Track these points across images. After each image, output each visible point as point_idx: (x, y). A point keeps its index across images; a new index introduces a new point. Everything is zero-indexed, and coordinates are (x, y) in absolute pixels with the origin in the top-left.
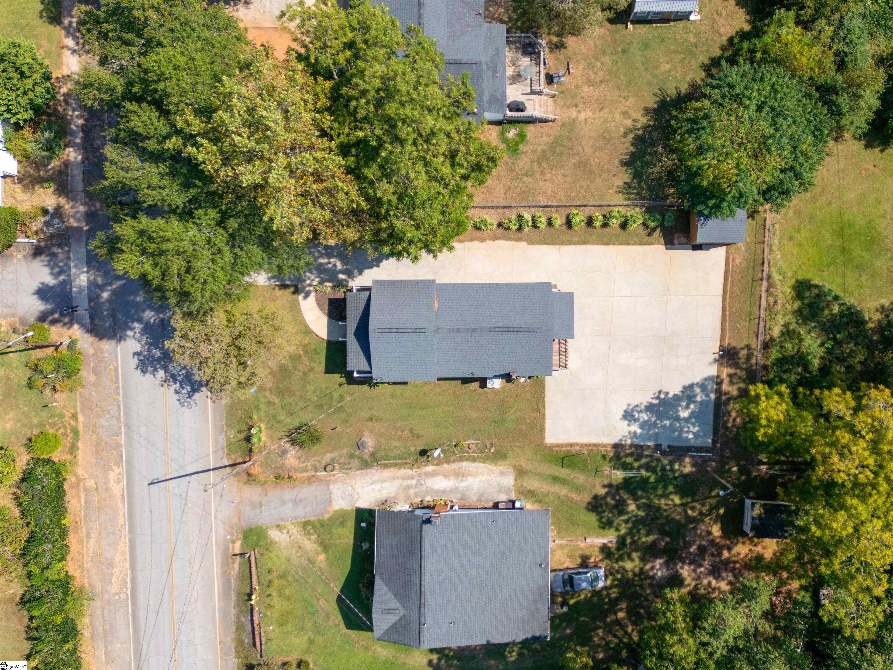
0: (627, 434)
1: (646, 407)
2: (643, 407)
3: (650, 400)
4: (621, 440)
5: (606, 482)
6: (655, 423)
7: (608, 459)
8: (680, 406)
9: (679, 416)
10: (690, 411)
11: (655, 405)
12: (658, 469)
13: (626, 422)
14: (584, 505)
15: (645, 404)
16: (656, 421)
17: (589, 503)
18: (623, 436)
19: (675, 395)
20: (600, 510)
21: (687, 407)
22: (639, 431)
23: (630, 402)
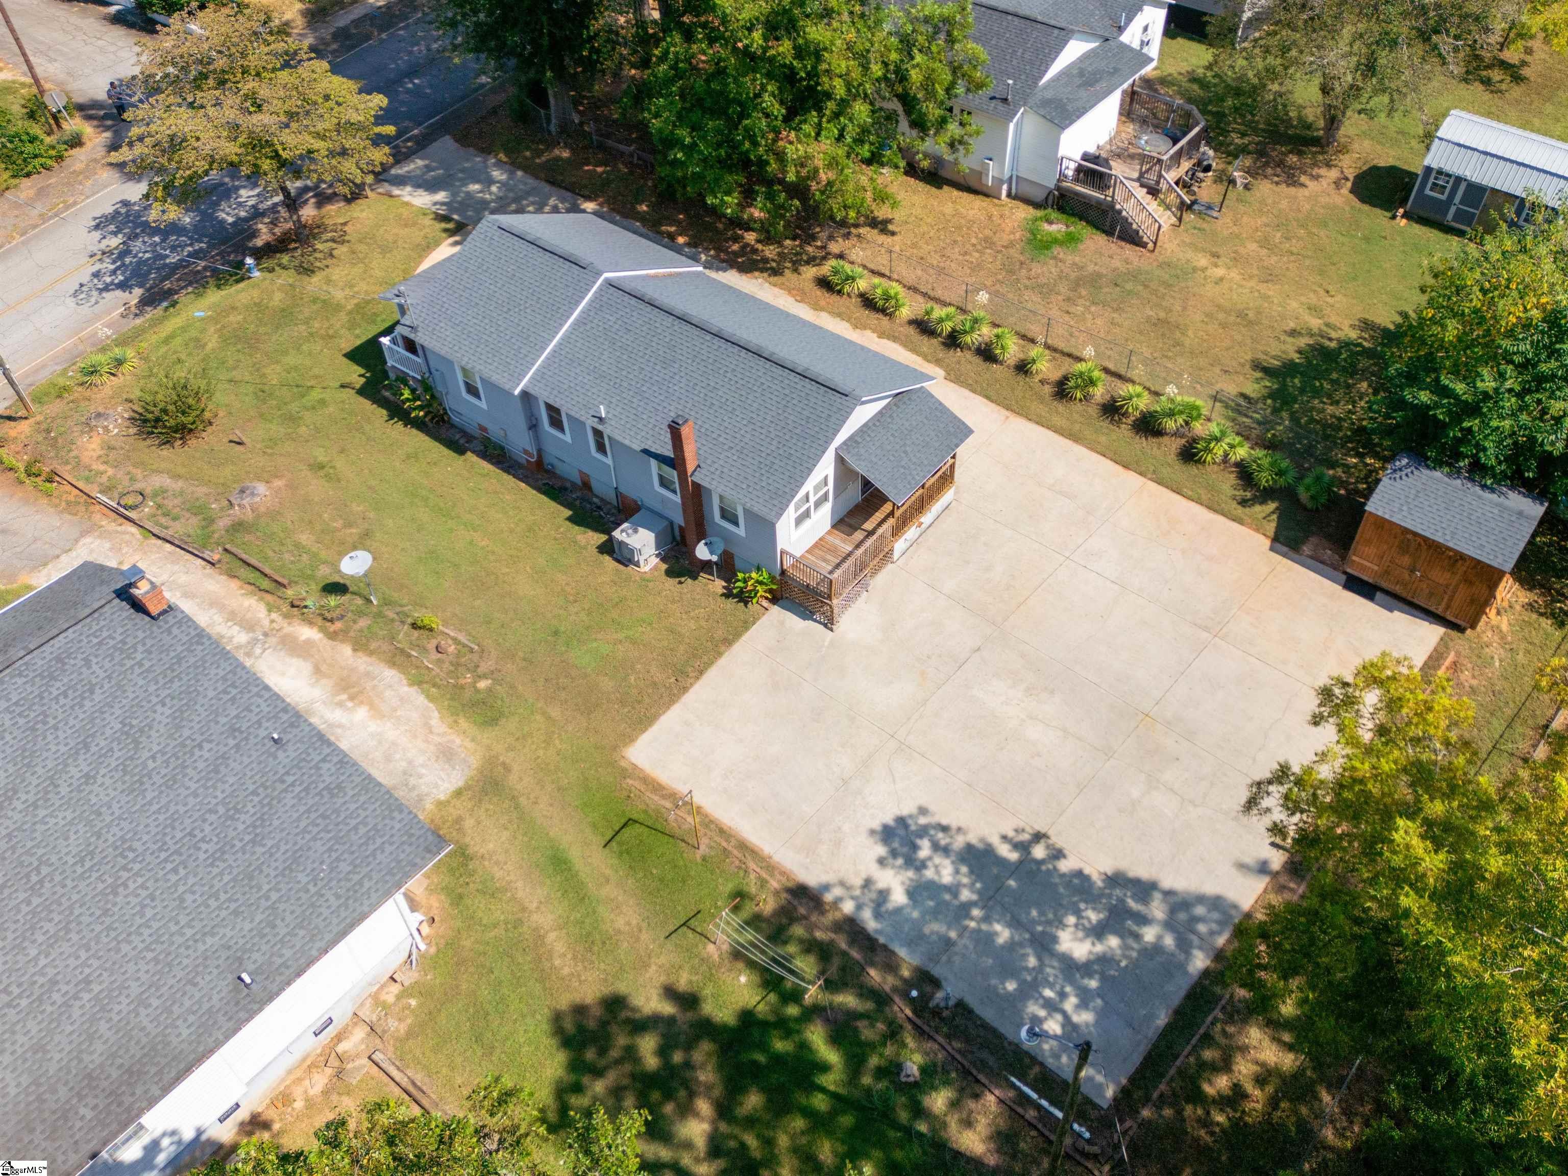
0: (858, 882)
1: (969, 847)
2: (959, 842)
3: (995, 841)
4: (827, 887)
5: (683, 982)
6: (965, 908)
7: (746, 913)
8: (1078, 913)
9: (1055, 939)
10: (1099, 948)
11: (1002, 862)
12: (874, 1061)
13: (881, 850)
14: (564, 1002)
15: (972, 838)
16: (971, 904)
17: (580, 1010)
18: (842, 884)
19: (1079, 874)
20: (590, 1055)
21: (1098, 932)
22: (899, 897)
23: (932, 808)
